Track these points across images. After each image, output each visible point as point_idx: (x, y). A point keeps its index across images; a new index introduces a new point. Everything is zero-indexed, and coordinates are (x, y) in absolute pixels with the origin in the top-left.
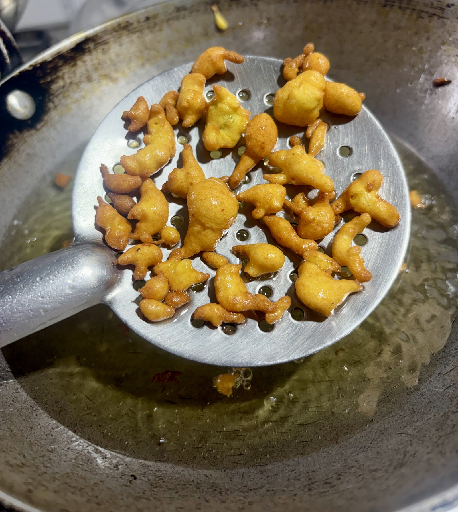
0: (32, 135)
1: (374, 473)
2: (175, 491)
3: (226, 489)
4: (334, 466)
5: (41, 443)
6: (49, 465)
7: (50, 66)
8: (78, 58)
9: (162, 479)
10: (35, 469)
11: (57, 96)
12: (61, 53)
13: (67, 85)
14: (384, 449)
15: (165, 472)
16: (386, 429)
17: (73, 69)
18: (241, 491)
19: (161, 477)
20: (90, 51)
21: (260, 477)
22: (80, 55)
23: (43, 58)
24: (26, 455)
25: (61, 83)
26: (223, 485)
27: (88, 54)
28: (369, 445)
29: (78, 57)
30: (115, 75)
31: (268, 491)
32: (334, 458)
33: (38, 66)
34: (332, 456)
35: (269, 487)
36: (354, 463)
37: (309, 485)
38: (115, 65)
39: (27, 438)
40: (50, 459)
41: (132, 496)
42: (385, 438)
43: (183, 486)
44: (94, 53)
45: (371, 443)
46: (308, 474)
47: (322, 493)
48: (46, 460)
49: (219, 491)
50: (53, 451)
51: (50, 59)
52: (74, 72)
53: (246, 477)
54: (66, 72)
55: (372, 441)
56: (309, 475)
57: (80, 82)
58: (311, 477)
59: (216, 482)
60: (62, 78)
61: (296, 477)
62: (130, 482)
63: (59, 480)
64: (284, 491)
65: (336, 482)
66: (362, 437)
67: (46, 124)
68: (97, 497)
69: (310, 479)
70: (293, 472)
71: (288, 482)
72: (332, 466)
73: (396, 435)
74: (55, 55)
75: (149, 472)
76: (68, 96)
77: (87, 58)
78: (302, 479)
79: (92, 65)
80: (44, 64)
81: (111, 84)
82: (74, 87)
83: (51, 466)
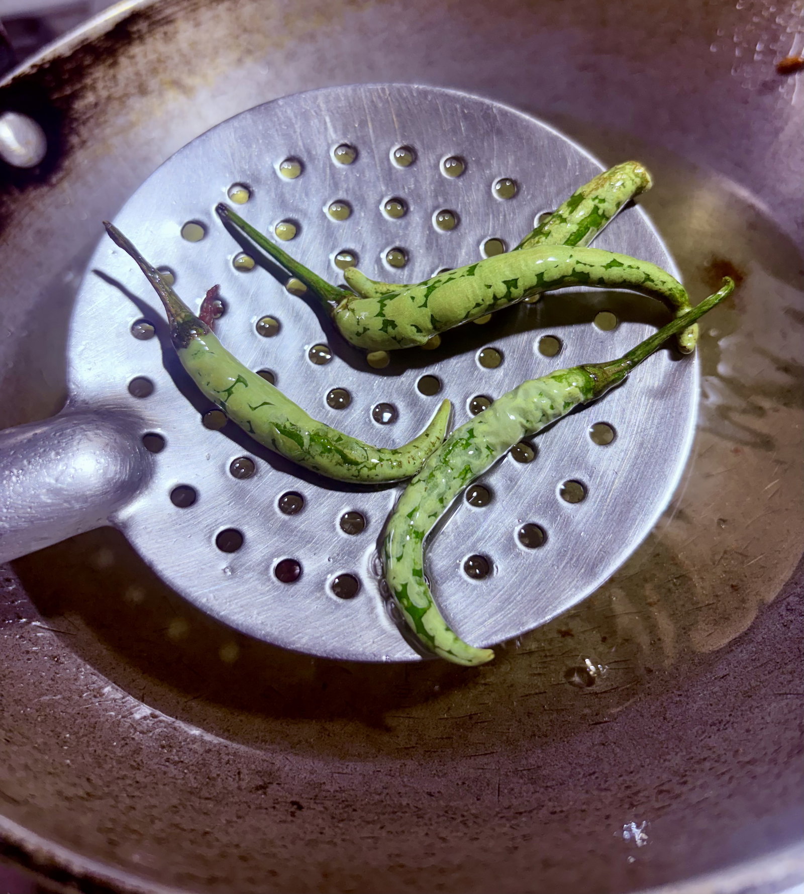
0: (42, 196)
1: (749, 767)
2: (379, 826)
3: (473, 815)
4: (669, 761)
5: (115, 753)
6: (137, 793)
7: (69, 66)
8: (121, 50)
9: (351, 806)
10: (113, 802)
11: (84, 123)
12: (89, 41)
13: (103, 101)
14: (758, 724)
15: (352, 793)
16: (754, 688)
17: (111, 72)
18: (502, 817)
19: (347, 801)
20: (141, 38)
21: (532, 790)
22: (124, 45)
23: (55, 50)
24: (92, 777)
25: (90, 98)
26: (466, 808)
27: (137, 42)
28: (728, 718)
29: (120, 48)
30: (188, 81)
31: (554, 813)
32: (665, 746)
33: (47, 66)
34: (661, 743)
35: (554, 807)
36: (706, 754)
37: (629, 797)
38: (188, 63)
39: (88, 747)
40: (137, 782)
41: (302, 839)
42: (755, 704)
43: (392, 815)
44: (149, 40)
45: (730, 715)
46: (621, 779)
47: (659, 809)
48: (130, 785)
49: (461, 819)
50: (141, 768)
51: (68, 53)
52: (114, 77)
53: (506, 791)
54: (98, 78)
55: (732, 711)
56: (625, 781)
57: (127, 95)
58: (628, 783)
59: (452, 804)
60: (93, 88)
61: (600, 785)
62: (293, 814)
63: (160, 820)
64: (583, 811)
65: (678, 790)
66: (711, 705)
67: (68, 174)
68: (237, 846)
69: (628, 787)
70: (593, 777)
71: (587, 796)
72: (665, 761)
73: (776, 698)
74: (78, 45)
75: (324, 793)
76: (106, 122)
77: (136, 49)
78: (612, 788)
79: (147, 63)
80: (58, 62)
81: (182, 98)
82: (115, 104)
83: (141, 795)
